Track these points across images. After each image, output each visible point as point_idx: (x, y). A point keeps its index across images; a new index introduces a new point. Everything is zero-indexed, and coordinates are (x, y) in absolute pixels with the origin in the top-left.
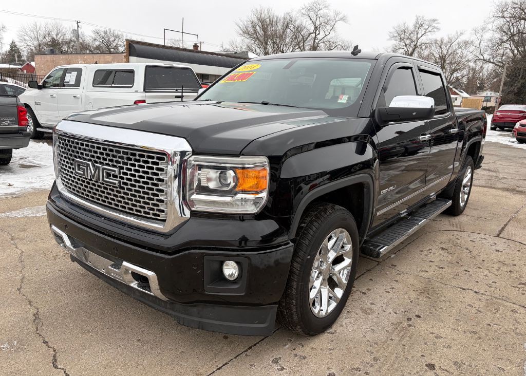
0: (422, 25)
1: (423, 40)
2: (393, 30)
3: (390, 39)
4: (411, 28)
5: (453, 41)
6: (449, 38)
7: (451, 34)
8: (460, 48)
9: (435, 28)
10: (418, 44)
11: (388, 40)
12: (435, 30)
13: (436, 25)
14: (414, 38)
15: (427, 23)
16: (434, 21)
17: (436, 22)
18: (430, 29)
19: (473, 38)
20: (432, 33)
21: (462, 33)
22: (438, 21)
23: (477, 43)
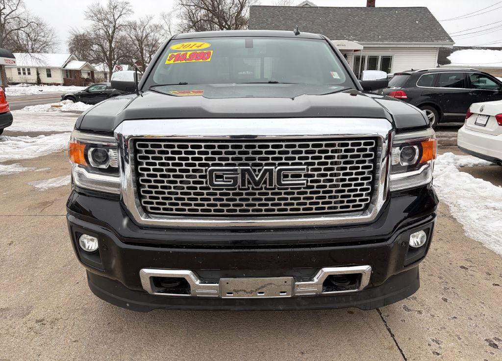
0: (116, 7)
1: (120, 21)
2: (88, 10)
3: (87, 19)
4: (106, 8)
5: (145, 24)
6: (141, 22)
7: (142, 18)
8: (152, 31)
9: (129, 10)
10: (117, 26)
11: (85, 19)
12: (130, 12)
13: (130, 8)
14: (112, 19)
15: (120, 5)
16: (127, 3)
17: (128, 5)
18: (124, 11)
19: (162, 22)
20: (128, 15)
21: (151, 18)
22: (131, 4)
23: (166, 28)
